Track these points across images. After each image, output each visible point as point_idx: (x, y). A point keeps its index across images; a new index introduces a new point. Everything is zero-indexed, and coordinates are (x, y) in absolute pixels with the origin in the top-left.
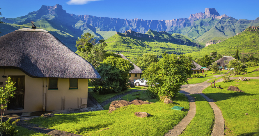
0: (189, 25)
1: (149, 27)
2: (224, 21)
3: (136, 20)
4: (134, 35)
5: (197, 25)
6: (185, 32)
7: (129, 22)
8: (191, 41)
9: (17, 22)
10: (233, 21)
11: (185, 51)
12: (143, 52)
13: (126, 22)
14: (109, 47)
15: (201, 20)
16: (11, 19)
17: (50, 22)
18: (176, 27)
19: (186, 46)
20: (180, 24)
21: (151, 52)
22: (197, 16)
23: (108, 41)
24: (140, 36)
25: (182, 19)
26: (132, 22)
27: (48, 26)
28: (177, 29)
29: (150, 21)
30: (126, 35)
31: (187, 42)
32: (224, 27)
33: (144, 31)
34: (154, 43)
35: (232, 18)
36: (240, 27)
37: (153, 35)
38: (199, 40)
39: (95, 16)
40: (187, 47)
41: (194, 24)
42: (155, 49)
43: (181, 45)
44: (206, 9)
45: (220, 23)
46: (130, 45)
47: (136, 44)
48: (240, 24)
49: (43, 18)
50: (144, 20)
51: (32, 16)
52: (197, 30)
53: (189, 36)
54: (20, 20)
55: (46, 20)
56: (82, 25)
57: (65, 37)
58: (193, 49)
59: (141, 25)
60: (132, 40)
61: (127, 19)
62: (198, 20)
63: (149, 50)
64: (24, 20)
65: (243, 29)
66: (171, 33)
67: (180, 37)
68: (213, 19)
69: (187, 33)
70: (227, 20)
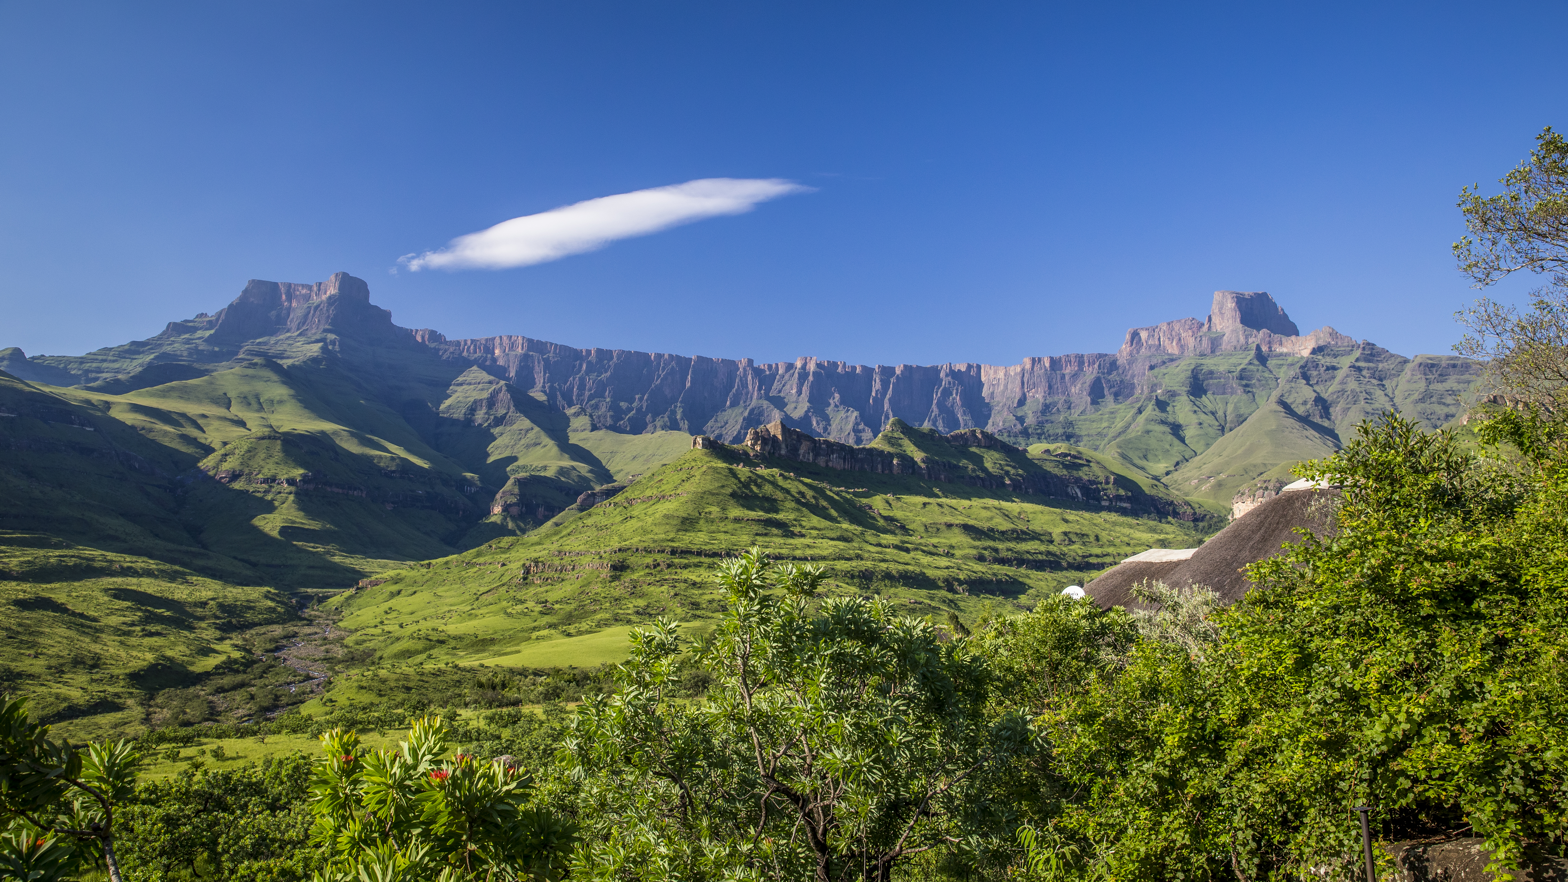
0: (1123, 391)
1: (886, 406)
2: (1328, 369)
3: (804, 367)
4: (801, 451)
5: (1173, 394)
6: (1099, 434)
7: (765, 378)
8: (1147, 490)
9: (96, 379)
10: (1380, 366)
11: (1111, 550)
12: (859, 557)
13: (745, 375)
14: (656, 530)
15: (1194, 362)
16: (59, 359)
17: (289, 376)
18: (1047, 408)
19: (1113, 517)
20: (1066, 391)
21: (912, 554)
22: (1166, 342)
23: (648, 493)
24: (836, 463)
25: (1080, 360)
26: (783, 376)
27: (281, 402)
28: (1053, 418)
29: (887, 372)
30: (756, 456)
31: (1122, 492)
32: (1330, 399)
33: (856, 431)
34: (926, 500)
35: (1370, 346)
36: (1422, 400)
37: (918, 456)
38: (1188, 479)
39: (559, 343)
40: (1121, 525)
41: (1153, 389)
42: (934, 541)
43: (1087, 515)
44: (1217, 296)
45: (1306, 377)
46: (780, 516)
47: (816, 510)
48: (1422, 385)
49: (250, 353)
50: (854, 368)
51: (188, 342)
52: (1171, 419)
53: (1124, 456)
54: (116, 365)
55: (271, 363)
56: (485, 395)
57: (380, 470)
58: (1162, 537)
59: (837, 396)
60: (794, 486)
61: (750, 362)
62: (1172, 360)
63: (896, 547)
64: (134, 366)
65: (1441, 410)
66: (1020, 439)
67: (1078, 467)
68: (1262, 358)
69: (1115, 438)
70: (1345, 362)
